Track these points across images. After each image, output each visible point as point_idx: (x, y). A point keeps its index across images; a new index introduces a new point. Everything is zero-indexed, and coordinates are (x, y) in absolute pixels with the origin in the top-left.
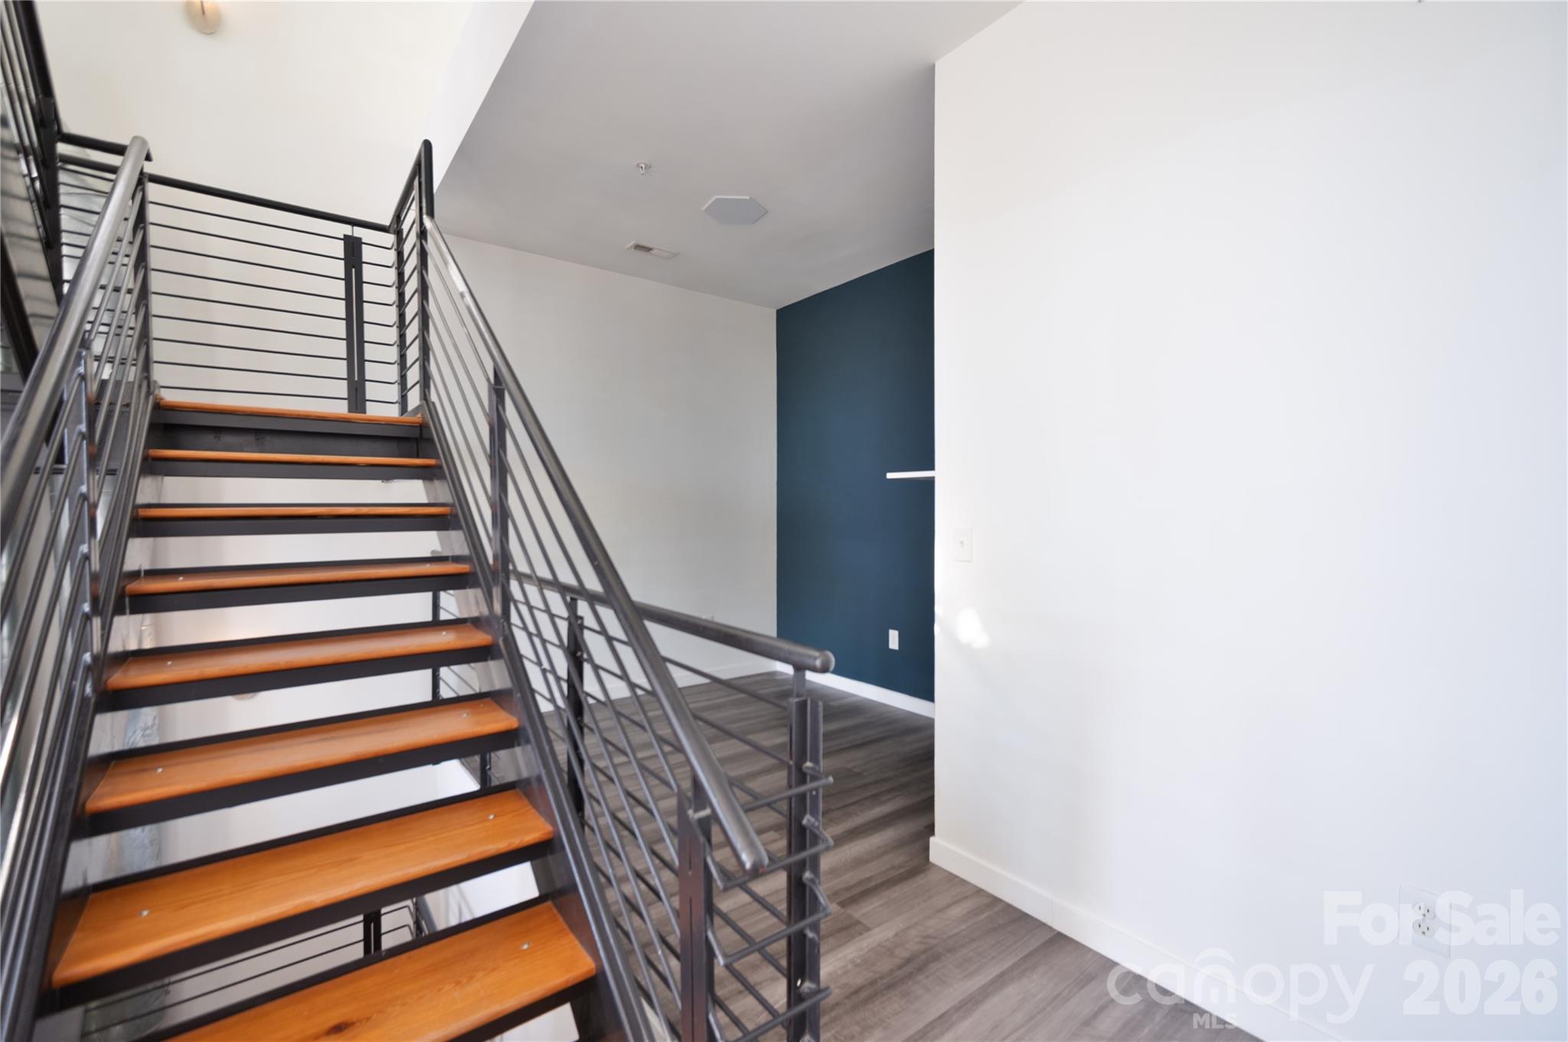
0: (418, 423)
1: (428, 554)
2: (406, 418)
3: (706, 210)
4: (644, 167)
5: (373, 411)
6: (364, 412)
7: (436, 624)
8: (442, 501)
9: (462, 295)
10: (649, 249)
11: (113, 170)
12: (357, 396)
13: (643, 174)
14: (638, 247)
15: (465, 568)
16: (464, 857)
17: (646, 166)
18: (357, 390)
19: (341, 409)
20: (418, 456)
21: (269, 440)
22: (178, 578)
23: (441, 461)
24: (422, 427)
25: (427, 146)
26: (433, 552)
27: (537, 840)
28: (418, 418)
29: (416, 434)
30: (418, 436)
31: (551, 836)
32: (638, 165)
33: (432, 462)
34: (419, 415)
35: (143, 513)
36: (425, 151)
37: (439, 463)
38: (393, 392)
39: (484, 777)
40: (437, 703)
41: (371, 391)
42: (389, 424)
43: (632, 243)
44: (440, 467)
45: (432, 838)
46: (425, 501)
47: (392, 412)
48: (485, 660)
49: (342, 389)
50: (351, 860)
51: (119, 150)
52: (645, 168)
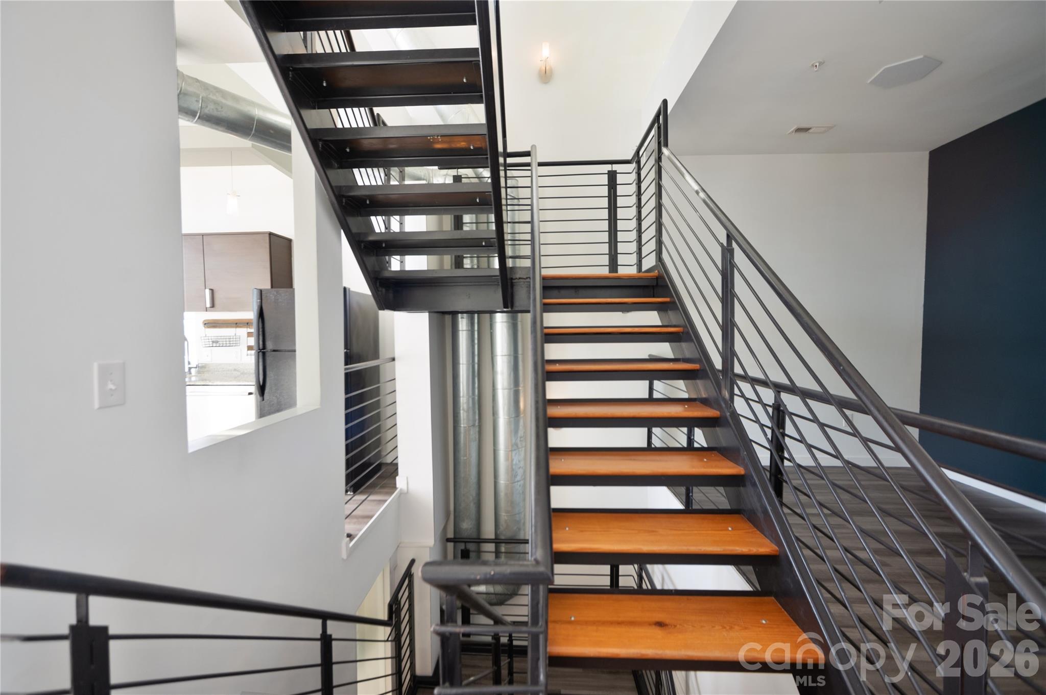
0: (655, 276)
1: (647, 357)
2: (641, 274)
3: (871, 82)
4: (817, 64)
5: (622, 271)
6: (617, 272)
7: (651, 400)
8: (674, 323)
9: (697, 192)
10: (806, 130)
11: (528, 165)
12: (613, 264)
13: (816, 71)
14: (799, 130)
15: (697, 367)
16: (722, 550)
17: (821, 64)
18: (613, 259)
19: (605, 271)
20: (654, 297)
21: (582, 292)
22: (556, 364)
23: (674, 299)
24: (659, 278)
25: (665, 102)
26: (649, 355)
27: (768, 553)
28: (656, 273)
29: (654, 283)
30: (655, 284)
31: (778, 553)
32: (813, 65)
33: (668, 300)
34: (657, 271)
35: (546, 331)
36: (664, 105)
37: (672, 300)
38: (633, 259)
39: (688, 501)
40: (650, 449)
41: (621, 259)
42: (630, 278)
43: (795, 127)
44: (674, 303)
45: (696, 532)
46: (660, 324)
47: (633, 271)
48: (714, 426)
49: (606, 260)
50: (653, 531)
51: (527, 154)
52: (819, 65)
